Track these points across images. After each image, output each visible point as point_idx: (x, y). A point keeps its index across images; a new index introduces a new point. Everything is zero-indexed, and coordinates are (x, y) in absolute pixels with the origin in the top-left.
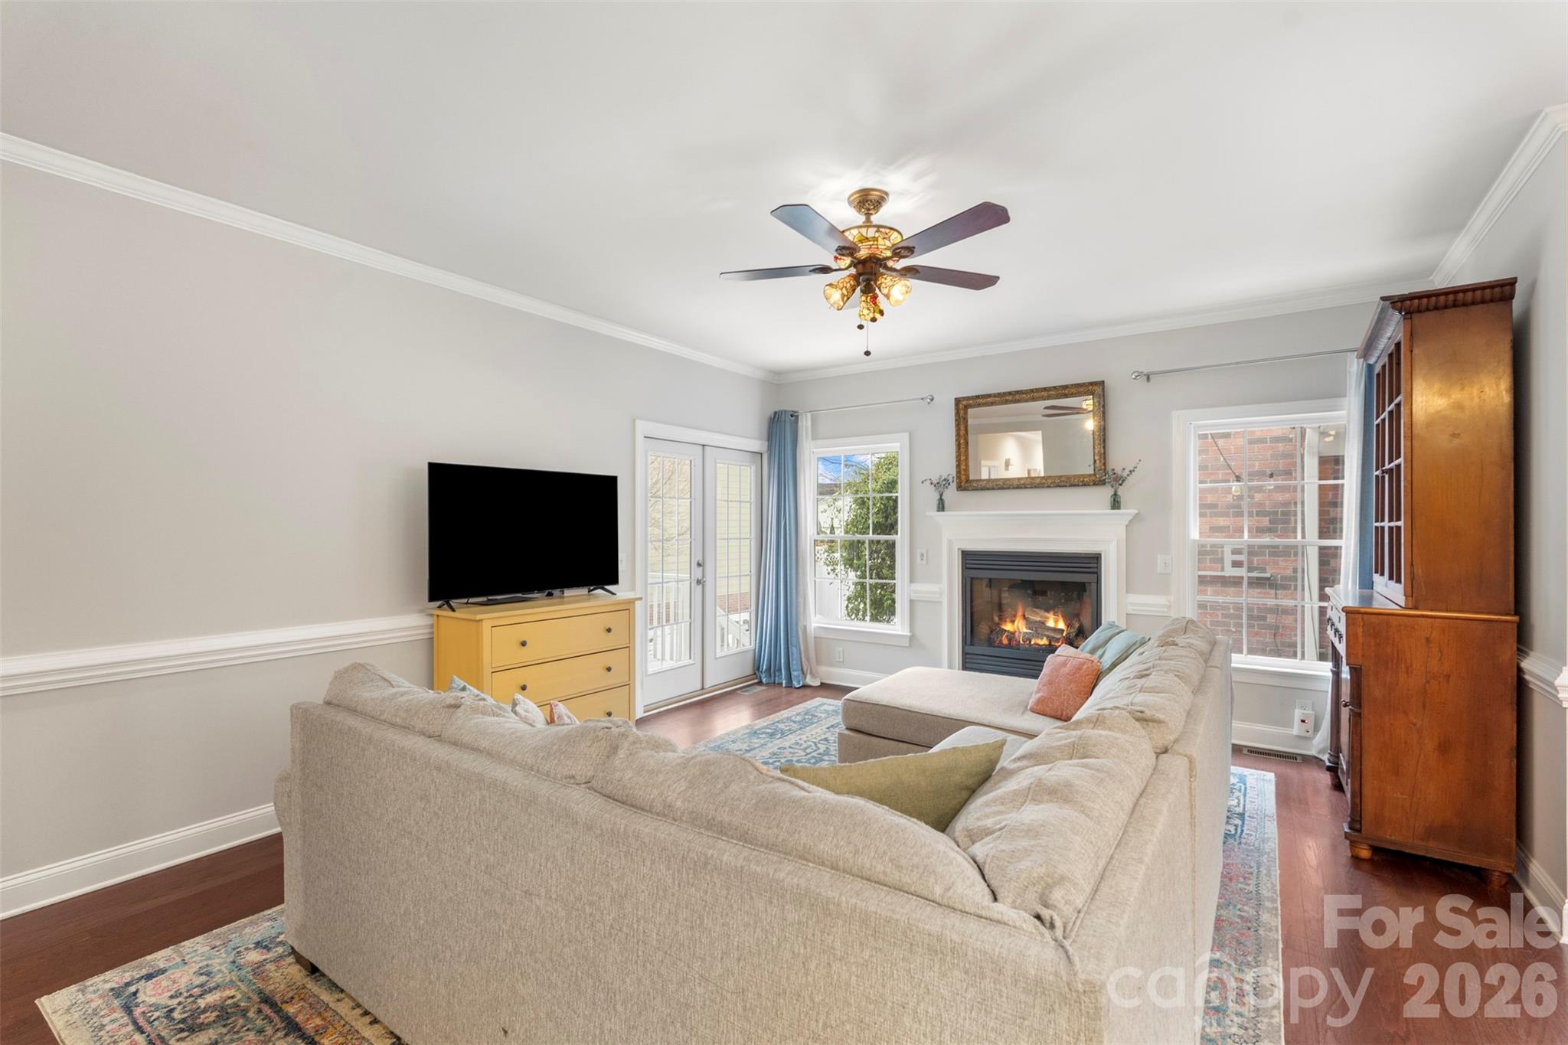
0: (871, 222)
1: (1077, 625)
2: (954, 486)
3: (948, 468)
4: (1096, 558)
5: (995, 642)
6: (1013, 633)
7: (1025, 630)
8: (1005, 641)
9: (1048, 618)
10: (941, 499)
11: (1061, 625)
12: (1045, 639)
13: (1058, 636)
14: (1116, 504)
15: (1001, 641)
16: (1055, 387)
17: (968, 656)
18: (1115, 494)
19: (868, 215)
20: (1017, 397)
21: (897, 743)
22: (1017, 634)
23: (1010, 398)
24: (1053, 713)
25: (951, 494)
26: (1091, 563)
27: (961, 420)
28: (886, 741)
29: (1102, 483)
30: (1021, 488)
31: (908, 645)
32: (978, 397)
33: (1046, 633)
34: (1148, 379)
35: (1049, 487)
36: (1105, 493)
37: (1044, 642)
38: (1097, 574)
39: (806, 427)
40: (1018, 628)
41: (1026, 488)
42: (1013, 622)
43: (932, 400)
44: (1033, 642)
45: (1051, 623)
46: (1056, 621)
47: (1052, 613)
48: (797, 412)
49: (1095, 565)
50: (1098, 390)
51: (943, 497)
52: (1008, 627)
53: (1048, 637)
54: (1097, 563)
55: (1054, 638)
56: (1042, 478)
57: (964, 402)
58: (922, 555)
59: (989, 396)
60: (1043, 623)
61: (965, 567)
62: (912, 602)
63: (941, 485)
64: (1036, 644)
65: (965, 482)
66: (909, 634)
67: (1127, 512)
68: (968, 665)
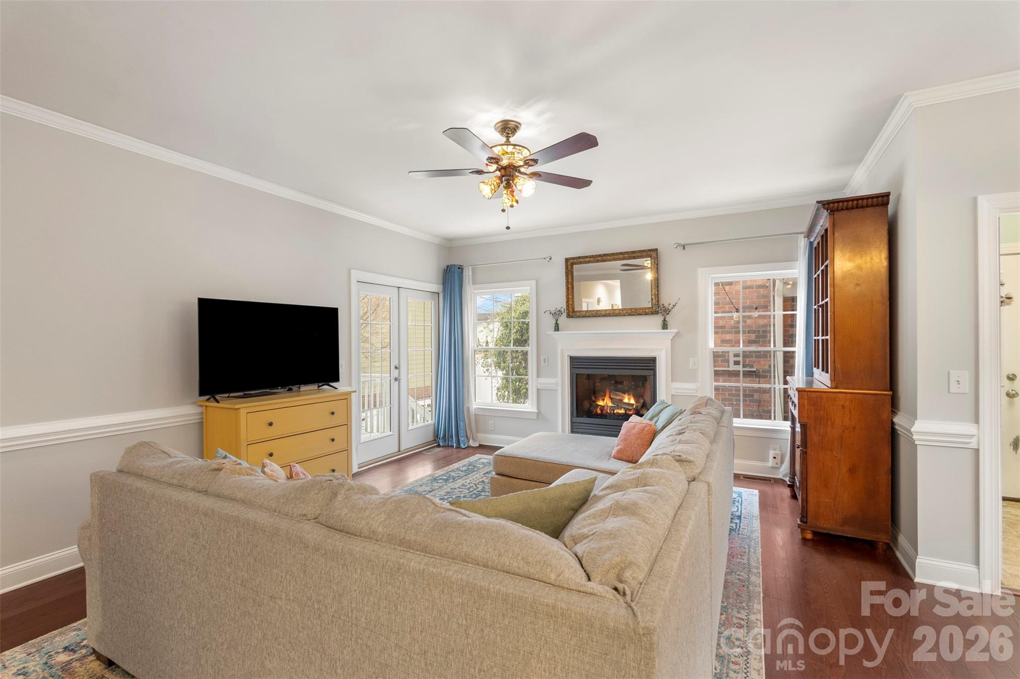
0: (510, 142)
1: (642, 401)
2: (565, 315)
3: (560, 302)
4: (653, 360)
5: (592, 412)
6: (603, 407)
7: (611, 405)
8: (599, 412)
9: (624, 397)
10: (557, 323)
11: (632, 401)
12: (623, 409)
13: (631, 408)
14: (665, 326)
15: (596, 412)
16: (627, 252)
17: (574, 424)
18: (665, 320)
19: (508, 137)
20: (604, 258)
21: (529, 482)
22: (606, 408)
23: (600, 258)
24: (627, 459)
25: (563, 320)
26: (650, 363)
27: (569, 273)
28: (522, 481)
29: (656, 313)
30: (607, 316)
31: (536, 418)
32: (580, 258)
33: (623, 406)
34: (684, 248)
35: (624, 315)
36: (658, 320)
37: (622, 411)
38: (654, 370)
39: (469, 276)
40: (607, 404)
41: (610, 316)
42: (603, 400)
43: (551, 259)
44: (615, 412)
45: (626, 400)
46: (629, 399)
47: (627, 394)
48: (463, 266)
49: (653, 365)
50: (654, 254)
51: (558, 322)
52: (601, 403)
53: (624, 408)
54: (654, 363)
55: (628, 409)
56: (620, 310)
57: (571, 261)
58: (545, 360)
59: (587, 257)
60: (621, 400)
61: (572, 367)
62: (538, 389)
63: (557, 314)
64: (617, 413)
65: (572, 312)
66: (537, 411)
67: (672, 331)
68: (574, 430)
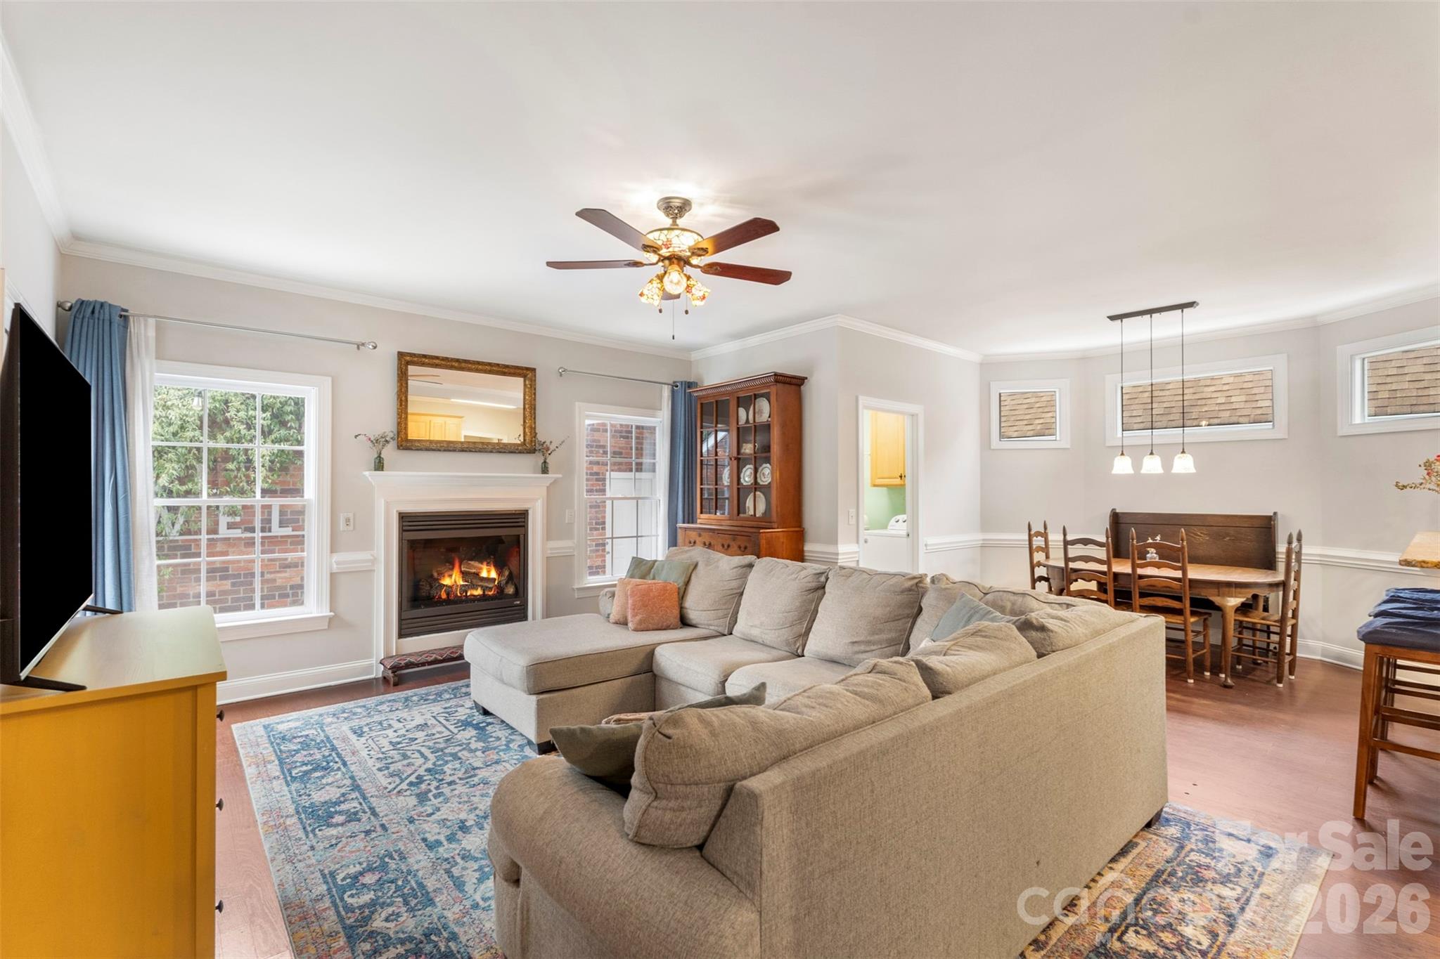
0: (677, 225)
1: (507, 573)
2: (393, 445)
3: (385, 424)
4: (523, 515)
5: (434, 597)
6: (451, 587)
7: (462, 583)
8: (444, 596)
9: (481, 569)
10: (379, 457)
11: (493, 574)
12: (479, 589)
13: (491, 585)
14: (545, 470)
15: (440, 597)
16: (498, 365)
17: (404, 622)
18: (545, 462)
19: (675, 218)
20: (463, 365)
22: (454, 587)
23: (456, 364)
24: (655, 627)
25: (389, 452)
26: (519, 519)
27: (403, 377)
29: (532, 451)
30: (466, 451)
31: (326, 627)
32: (425, 356)
33: (480, 584)
35: (491, 452)
36: (537, 459)
37: (478, 592)
38: (524, 526)
39: (147, 338)
40: (455, 582)
41: (470, 451)
42: (450, 576)
43: (375, 348)
44: (468, 594)
45: (484, 574)
46: (489, 572)
47: (485, 563)
48: (126, 311)
50: (530, 375)
51: (382, 456)
52: (447, 581)
53: (482, 587)
55: (487, 587)
57: (408, 358)
58: (348, 520)
59: (437, 358)
60: (477, 574)
61: (403, 530)
62: (332, 574)
63: (380, 442)
64: (472, 595)
65: (405, 444)
66: (328, 613)
67: (551, 476)
68: (403, 632)
